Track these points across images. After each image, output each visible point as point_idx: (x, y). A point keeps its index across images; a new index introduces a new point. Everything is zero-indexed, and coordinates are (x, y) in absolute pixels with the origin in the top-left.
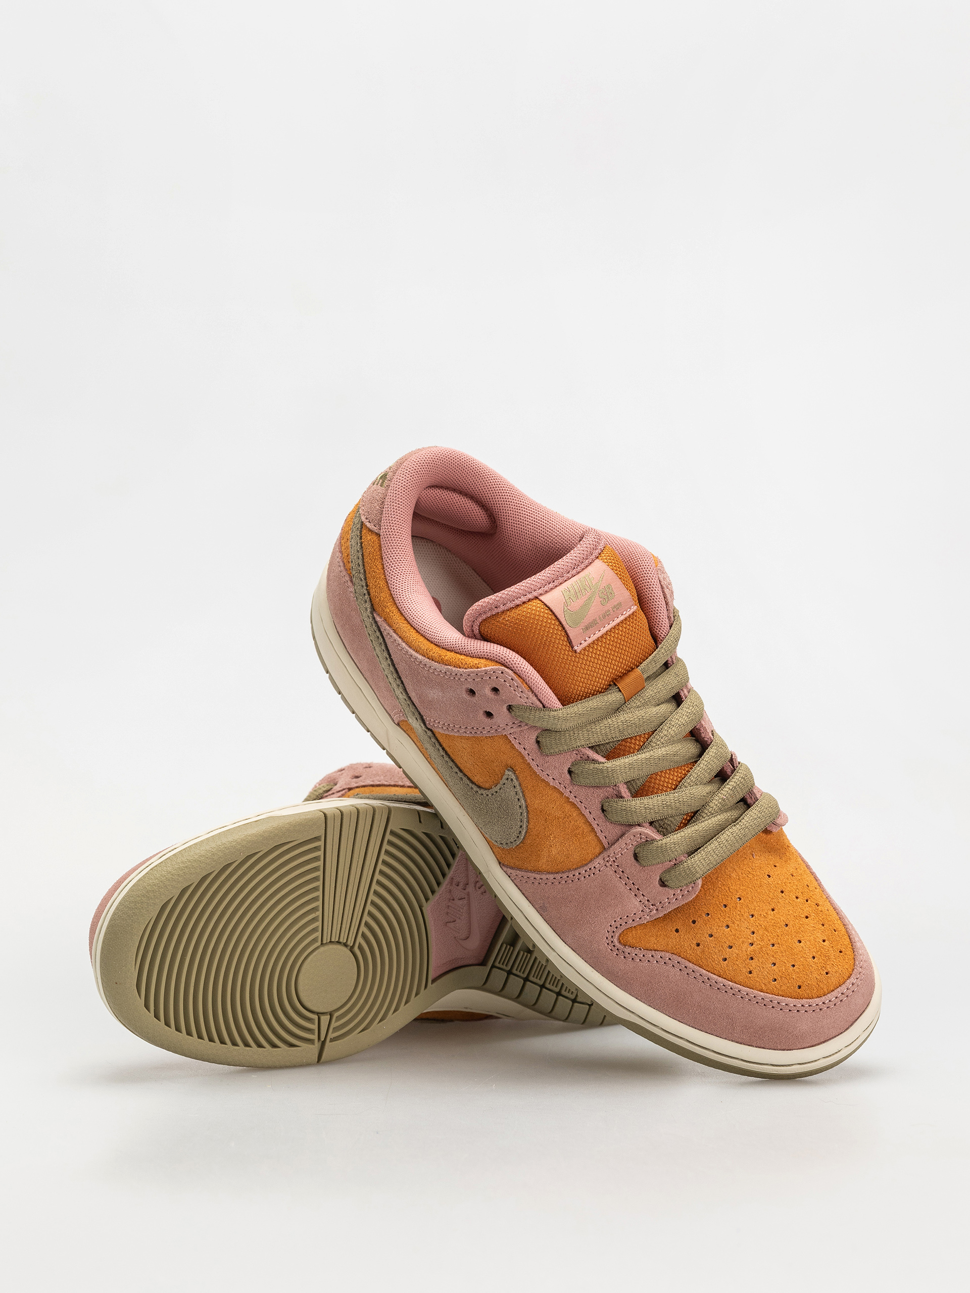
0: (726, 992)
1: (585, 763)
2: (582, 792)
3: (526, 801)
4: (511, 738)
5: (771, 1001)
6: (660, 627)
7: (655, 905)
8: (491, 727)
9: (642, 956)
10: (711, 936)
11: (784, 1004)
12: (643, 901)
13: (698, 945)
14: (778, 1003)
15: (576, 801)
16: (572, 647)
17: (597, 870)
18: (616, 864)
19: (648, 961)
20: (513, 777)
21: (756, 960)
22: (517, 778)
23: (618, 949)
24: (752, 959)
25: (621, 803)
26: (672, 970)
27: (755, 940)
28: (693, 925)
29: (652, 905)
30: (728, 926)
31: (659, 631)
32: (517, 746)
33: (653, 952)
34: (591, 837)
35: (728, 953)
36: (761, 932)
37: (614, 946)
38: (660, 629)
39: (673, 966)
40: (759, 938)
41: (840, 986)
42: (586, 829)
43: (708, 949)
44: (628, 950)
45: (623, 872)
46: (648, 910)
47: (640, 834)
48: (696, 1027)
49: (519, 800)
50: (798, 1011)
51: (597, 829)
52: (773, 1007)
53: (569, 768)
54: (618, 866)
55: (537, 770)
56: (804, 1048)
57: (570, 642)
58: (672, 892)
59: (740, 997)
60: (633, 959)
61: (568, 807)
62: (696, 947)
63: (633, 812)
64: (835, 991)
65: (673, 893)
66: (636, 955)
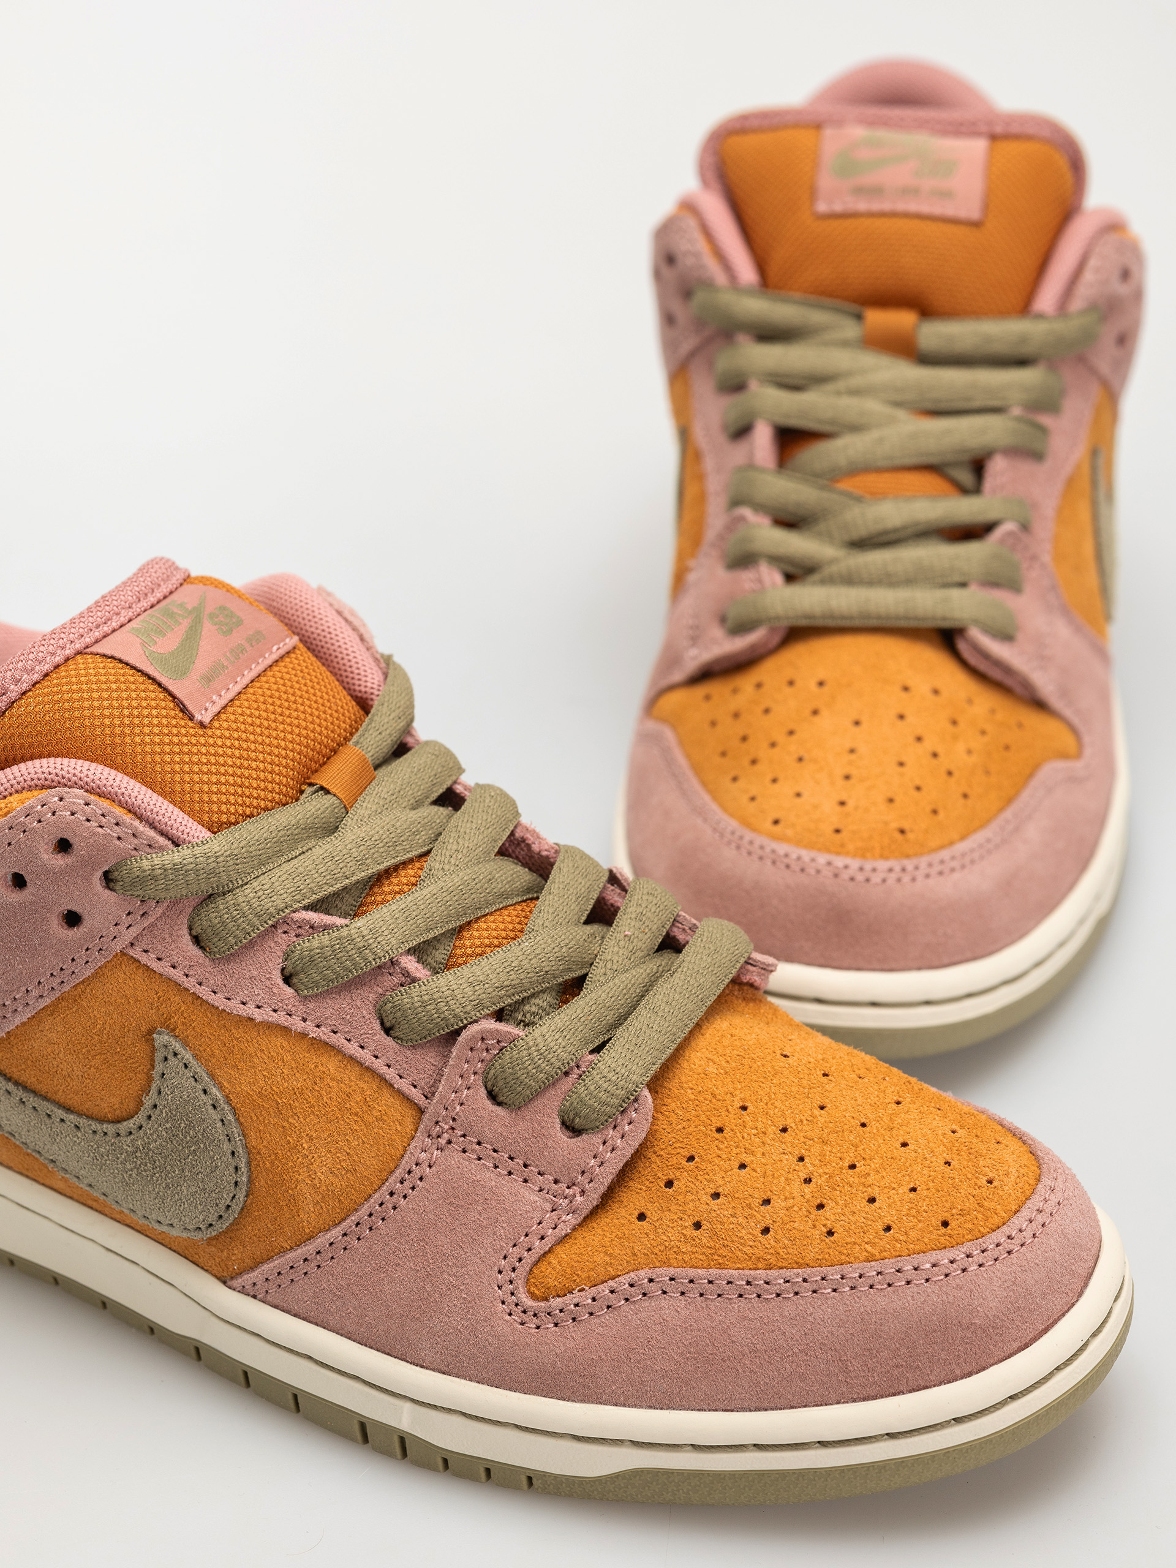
0: (796, 1294)
1: (309, 940)
2: (330, 1009)
3: (221, 1088)
4: (136, 952)
5: (898, 1271)
6: (364, 679)
7: (574, 1184)
8: (87, 949)
9: (590, 1301)
10: (716, 1196)
11: (928, 1266)
12: (547, 1187)
13: (698, 1226)
14: (916, 1269)
15: (323, 1033)
16: (191, 718)
17: (425, 1166)
18: (460, 1133)
19: (609, 1307)
20: (177, 1046)
21: (830, 1205)
22: (186, 1044)
23: (535, 1315)
24: (820, 1207)
25: (415, 991)
26: (664, 1302)
27: (811, 1169)
28: (671, 1190)
29: (568, 1187)
30: (743, 1166)
31: (366, 687)
32: (155, 965)
33: (611, 1283)
34: (387, 1099)
35: (765, 1215)
36: (816, 1149)
37: (524, 1312)
38: (366, 681)
39: (664, 1292)
40: (817, 1162)
41: (1027, 1199)
42: (368, 1087)
43: (722, 1223)
44: (556, 1303)
45: (479, 1143)
46: (564, 1203)
47: (483, 1039)
48: (766, 1405)
49: (205, 1092)
50: (964, 1270)
51: (390, 1074)
52: (908, 1283)
53: (283, 970)
54: (464, 1136)
55: (218, 1000)
56: (1009, 1357)
57: (184, 710)
58: (597, 1139)
59: (830, 1290)
60: (574, 1319)
61: (312, 1059)
62: (696, 1233)
63: (448, 999)
64: (1023, 1209)
65: (600, 1141)
66: (577, 1305)
